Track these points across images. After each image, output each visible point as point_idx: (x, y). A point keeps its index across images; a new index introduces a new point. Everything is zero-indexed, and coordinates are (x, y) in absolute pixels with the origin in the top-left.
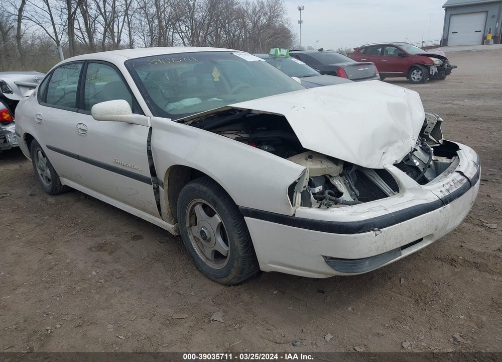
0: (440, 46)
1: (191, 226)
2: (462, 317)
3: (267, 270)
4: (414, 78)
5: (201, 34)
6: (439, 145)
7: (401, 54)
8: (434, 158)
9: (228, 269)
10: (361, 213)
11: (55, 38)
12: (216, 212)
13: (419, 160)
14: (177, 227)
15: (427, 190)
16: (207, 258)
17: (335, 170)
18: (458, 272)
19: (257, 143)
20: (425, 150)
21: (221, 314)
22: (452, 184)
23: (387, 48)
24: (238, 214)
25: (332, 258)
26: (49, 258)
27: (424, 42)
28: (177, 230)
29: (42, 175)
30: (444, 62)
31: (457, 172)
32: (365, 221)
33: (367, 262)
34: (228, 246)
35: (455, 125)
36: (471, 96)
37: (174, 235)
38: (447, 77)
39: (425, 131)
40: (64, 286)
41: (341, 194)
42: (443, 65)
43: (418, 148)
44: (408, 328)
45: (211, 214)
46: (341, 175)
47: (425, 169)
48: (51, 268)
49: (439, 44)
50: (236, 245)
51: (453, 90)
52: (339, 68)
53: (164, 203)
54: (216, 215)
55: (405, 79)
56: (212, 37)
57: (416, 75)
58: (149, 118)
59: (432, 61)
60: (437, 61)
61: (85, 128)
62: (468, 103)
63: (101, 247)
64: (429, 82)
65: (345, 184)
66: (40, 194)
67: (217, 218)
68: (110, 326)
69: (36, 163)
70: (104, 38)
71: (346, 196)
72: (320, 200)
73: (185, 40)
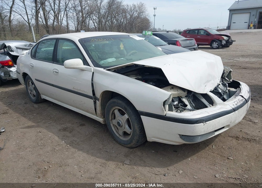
0: (226, 29)
1: (112, 120)
2: (243, 163)
3: (151, 141)
4: (214, 46)
5: (104, 21)
6: (230, 82)
7: (208, 34)
8: (228, 88)
9: (131, 141)
10: (197, 115)
11: (28, 21)
12: (126, 113)
13: (221, 89)
14: (104, 120)
15: (227, 104)
16: (120, 135)
17: (184, 94)
18: (240, 143)
19: (146, 81)
20: (224, 85)
21: (128, 161)
22: (238, 101)
23: (200, 31)
24: (137, 114)
25: (183, 135)
26: (40, 134)
27: (218, 27)
28: (105, 121)
29: (31, 93)
30: (229, 38)
31: (240, 96)
32: (199, 118)
33: (200, 137)
34: (131, 129)
35: (236, 71)
36: (243, 56)
37: (103, 124)
38: (231, 46)
39: (224, 75)
40: (50, 148)
41: (187, 106)
42: (228, 40)
43: (221, 84)
44: (217, 168)
45: (123, 114)
46: (186, 97)
47: (224, 94)
48: (41, 139)
49: (226, 28)
50: (136, 129)
51: (234, 53)
52: (177, 41)
53: (99, 108)
54: (126, 114)
55: (209, 46)
56: (109, 22)
57: (215, 45)
58: (92, 68)
59: (223, 38)
60: (225, 38)
61: (57, 71)
62: (241, 59)
63: (65, 129)
64: (221, 48)
65: (188, 101)
66: (30, 103)
67: (126, 116)
68: (75, 166)
69: (28, 87)
70: (54, 22)
71: (189, 107)
72: (176, 108)
73: (95, 23)
